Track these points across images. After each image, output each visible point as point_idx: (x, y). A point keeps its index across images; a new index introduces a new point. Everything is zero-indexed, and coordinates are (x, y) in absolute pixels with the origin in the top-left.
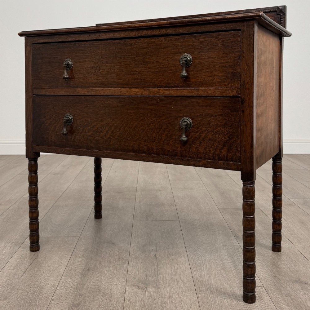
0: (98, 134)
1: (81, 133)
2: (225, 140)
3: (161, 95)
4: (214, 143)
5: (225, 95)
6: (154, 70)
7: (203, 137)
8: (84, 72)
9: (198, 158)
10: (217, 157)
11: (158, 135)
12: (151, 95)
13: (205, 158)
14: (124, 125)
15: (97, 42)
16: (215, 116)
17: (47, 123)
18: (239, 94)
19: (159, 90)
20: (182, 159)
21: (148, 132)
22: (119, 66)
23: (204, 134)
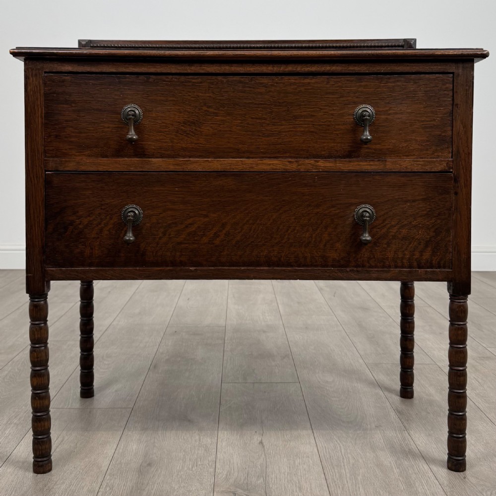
0: (196, 238)
1: (160, 238)
2: (429, 237)
3: (321, 170)
4: (410, 243)
5: (429, 170)
6: (307, 129)
7: (394, 234)
8: (167, 130)
9: (384, 267)
10: (415, 264)
11: (314, 235)
12: (302, 170)
13: (396, 267)
14: (251, 222)
15: (196, 77)
16: (414, 201)
17: (80, 224)
18: (450, 168)
19: (318, 162)
20: (358, 271)
21: (296, 231)
22: (239, 121)
23: (395, 230)
